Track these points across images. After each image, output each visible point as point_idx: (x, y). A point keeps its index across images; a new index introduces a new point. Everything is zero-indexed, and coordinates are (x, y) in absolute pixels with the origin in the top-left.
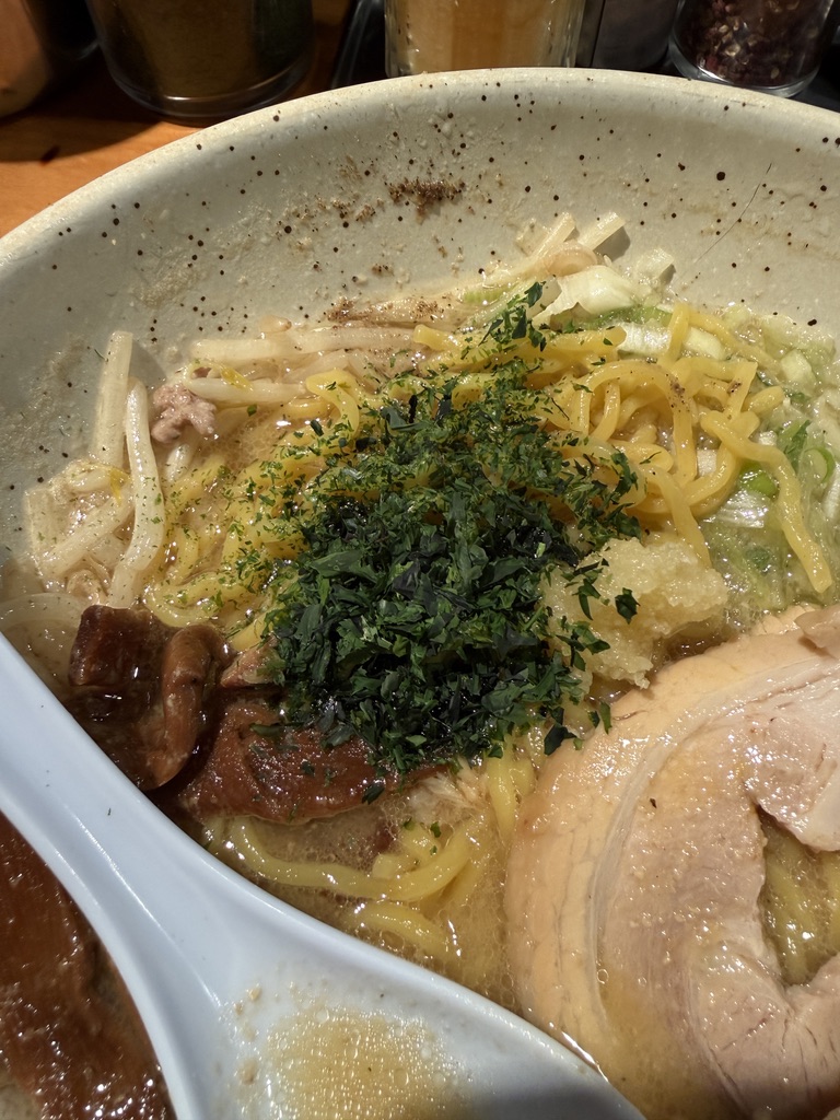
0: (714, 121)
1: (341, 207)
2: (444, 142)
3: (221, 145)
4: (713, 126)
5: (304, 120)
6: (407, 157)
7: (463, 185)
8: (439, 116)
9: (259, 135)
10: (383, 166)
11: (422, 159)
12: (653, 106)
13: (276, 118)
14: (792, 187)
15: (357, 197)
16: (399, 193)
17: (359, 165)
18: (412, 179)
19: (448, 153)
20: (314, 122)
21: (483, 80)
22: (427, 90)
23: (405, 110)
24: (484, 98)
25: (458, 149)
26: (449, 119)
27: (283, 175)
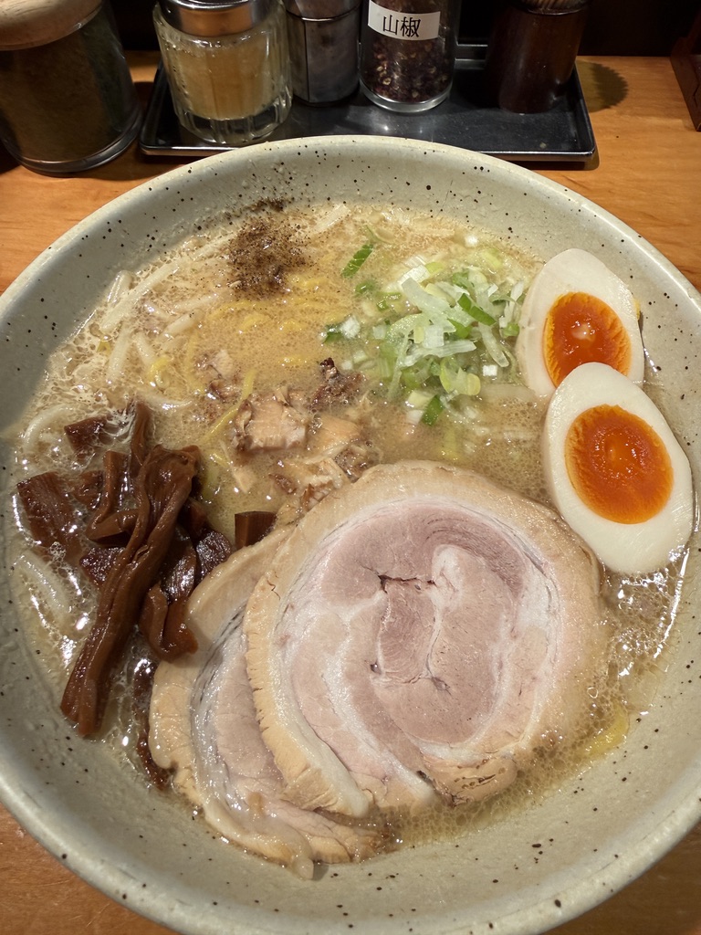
0: (419, 160)
1: (228, 214)
2: (280, 177)
3: (161, 188)
4: (420, 162)
5: (204, 171)
6: (261, 186)
7: (293, 199)
8: (277, 164)
9: (181, 181)
10: (249, 192)
11: (269, 187)
13: (190, 171)
14: (464, 192)
16: (259, 205)
18: (265, 197)
19: (283, 182)
20: (210, 172)
21: (298, 145)
22: (269, 151)
23: (258, 162)
24: (299, 154)
25: (289, 180)
26: (281, 166)
27: (195, 199)
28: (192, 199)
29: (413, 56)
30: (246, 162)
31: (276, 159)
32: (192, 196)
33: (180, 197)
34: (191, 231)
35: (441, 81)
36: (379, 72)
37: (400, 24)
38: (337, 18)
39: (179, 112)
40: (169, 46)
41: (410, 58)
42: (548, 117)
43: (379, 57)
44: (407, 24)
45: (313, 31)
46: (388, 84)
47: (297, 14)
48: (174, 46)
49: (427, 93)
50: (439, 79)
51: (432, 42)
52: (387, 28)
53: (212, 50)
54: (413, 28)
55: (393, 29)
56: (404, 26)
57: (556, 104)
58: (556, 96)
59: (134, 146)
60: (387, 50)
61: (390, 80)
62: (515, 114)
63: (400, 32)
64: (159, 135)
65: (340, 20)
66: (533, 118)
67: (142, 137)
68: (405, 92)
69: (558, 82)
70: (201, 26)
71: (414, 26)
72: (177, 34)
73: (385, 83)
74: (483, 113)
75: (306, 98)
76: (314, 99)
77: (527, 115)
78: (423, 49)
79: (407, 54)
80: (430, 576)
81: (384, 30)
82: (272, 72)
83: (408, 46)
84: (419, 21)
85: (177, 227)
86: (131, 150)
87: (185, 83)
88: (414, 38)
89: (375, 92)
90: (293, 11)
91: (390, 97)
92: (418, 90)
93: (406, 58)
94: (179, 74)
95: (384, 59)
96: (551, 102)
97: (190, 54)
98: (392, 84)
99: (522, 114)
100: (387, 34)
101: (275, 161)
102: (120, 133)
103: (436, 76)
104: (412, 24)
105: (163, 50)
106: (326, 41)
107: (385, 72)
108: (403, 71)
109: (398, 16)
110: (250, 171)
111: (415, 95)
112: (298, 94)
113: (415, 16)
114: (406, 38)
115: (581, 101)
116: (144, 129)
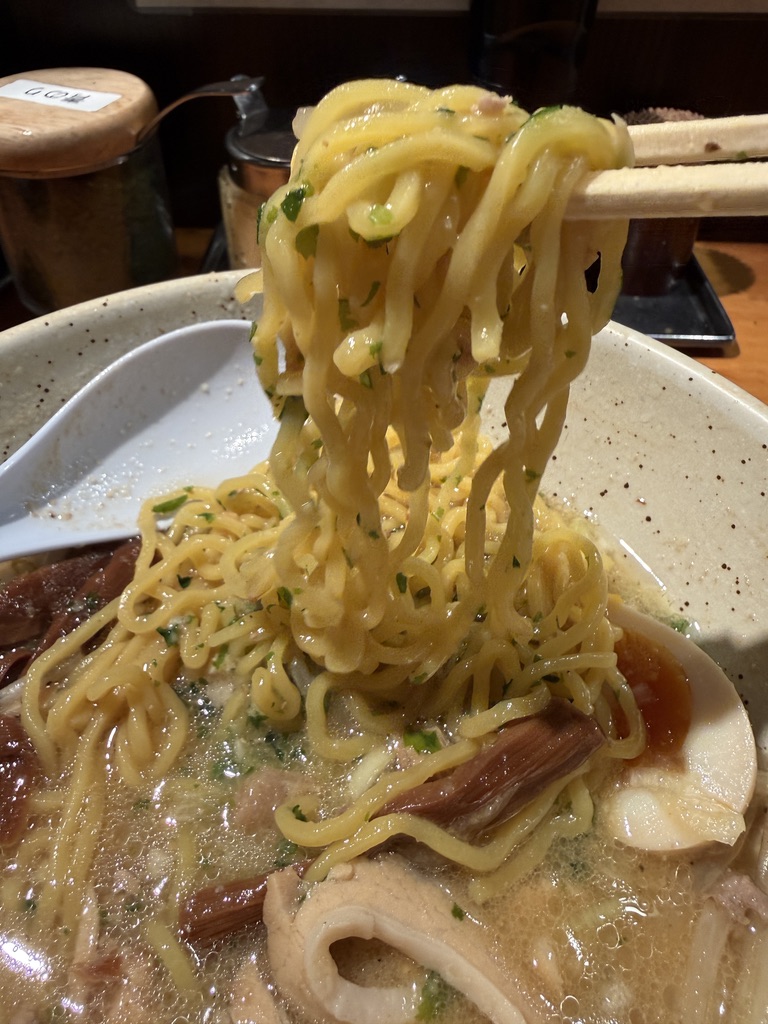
3: (64, 323)
8: (225, 300)
9: (92, 316)
13: (105, 304)
20: (133, 306)
23: (199, 296)
26: (231, 302)
27: (111, 342)
28: (107, 341)
30: (184, 295)
31: (225, 294)
32: (108, 336)
33: (91, 337)
58: (676, 278)
69: (677, 265)
96: (669, 286)
101: (222, 295)
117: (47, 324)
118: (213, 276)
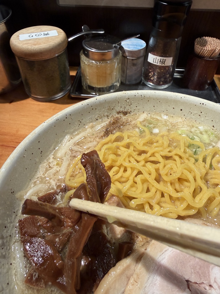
0: (179, 100)
1: (108, 115)
2: (127, 103)
3: (86, 104)
4: (179, 101)
6: (120, 106)
7: (131, 111)
9: (93, 102)
10: (116, 108)
11: (123, 107)
12: (167, 97)
13: (96, 99)
14: (195, 112)
15: (110, 113)
16: (119, 113)
17: (111, 108)
18: (121, 110)
19: (128, 105)
21: (135, 93)
22: (125, 94)
23: (120, 98)
24: (135, 96)
25: (130, 105)
26: (128, 99)
27: (97, 109)
28: (96, 109)
29: (162, 71)
30: (116, 97)
31: (127, 97)
32: (96, 108)
33: (92, 108)
34: (94, 120)
35: (170, 80)
36: (150, 76)
37: (159, 61)
38: (138, 58)
39: (84, 84)
40: (84, 63)
41: (161, 71)
42: (205, 92)
43: (150, 70)
44: (161, 60)
45: (130, 61)
46: (153, 79)
47: (126, 56)
48: (86, 63)
49: (165, 83)
50: (169, 79)
51: (168, 67)
52: (155, 61)
53: (99, 65)
54: (163, 62)
55: (157, 62)
56: (160, 61)
57: (207, 88)
58: (208, 86)
59: (68, 94)
60: (153, 68)
61: (153, 78)
62: (194, 91)
63: (159, 63)
64: (76, 91)
65: (139, 58)
66: (201, 92)
67: (71, 91)
68: (158, 82)
69: (209, 82)
70: (96, 57)
71: (164, 61)
72: (87, 59)
73: (151, 79)
74: (183, 90)
75: (125, 82)
76: (127, 83)
77: (199, 91)
78: (165, 69)
79: (160, 70)
80: (210, 282)
81: (153, 62)
82: (116, 73)
83: (160, 67)
84: (166, 60)
85: (90, 119)
86: (67, 95)
87: (88, 75)
88: (163, 65)
89: (148, 82)
90: (124, 55)
91: (153, 83)
92: (163, 82)
93: (160, 71)
94: (86, 72)
95: (152, 71)
96: (206, 88)
97: (91, 66)
98: (154, 80)
99: (197, 91)
100: (154, 63)
101: (126, 98)
102: (64, 90)
103: (169, 77)
104: (163, 60)
105: (82, 65)
106: (134, 65)
107: (152, 75)
108: (158, 76)
109: (159, 58)
110: (117, 101)
111: (161, 83)
112: (122, 81)
113: (164, 58)
114: (161, 65)
115: (217, 88)
116: (72, 89)
117: (82, 104)
118: (124, 92)
